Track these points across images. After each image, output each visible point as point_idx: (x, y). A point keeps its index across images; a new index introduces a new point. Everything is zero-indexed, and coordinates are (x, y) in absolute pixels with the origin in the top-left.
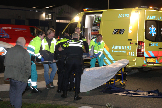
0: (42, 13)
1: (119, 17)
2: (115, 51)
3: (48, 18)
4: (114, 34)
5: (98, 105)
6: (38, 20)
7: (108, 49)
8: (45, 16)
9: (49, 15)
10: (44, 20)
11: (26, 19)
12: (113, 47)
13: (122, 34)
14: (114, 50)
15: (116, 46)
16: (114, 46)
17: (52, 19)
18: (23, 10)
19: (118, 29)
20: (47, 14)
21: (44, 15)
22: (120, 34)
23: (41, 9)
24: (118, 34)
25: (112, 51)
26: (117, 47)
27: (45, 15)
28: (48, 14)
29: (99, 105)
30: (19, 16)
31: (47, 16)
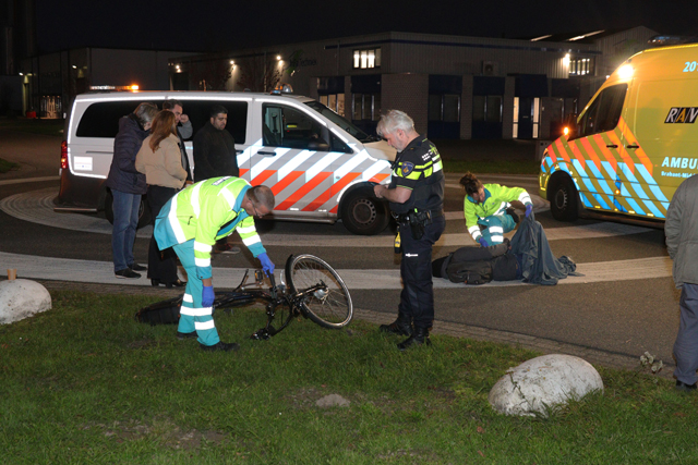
0: (562, 56)
1: (686, 70)
2: (670, 174)
3: (581, 70)
4: (670, 122)
5: (627, 355)
6: (545, 76)
7: (651, 166)
8: (571, 64)
9: (584, 60)
10: (567, 77)
11: (509, 75)
12: (666, 162)
13: (693, 122)
14: (667, 169)
15: (674, 159)
16: (667, 159)
17: (592, 73)
18: (499, 47)
19: (681, 106)
20: (575, 58)
21: (566, 62)
22: (688, 121)
23: (559, 41)
24: (680, 122)
25: (663, 173)
26: (675, 163)
27: (571, 60)
28: (581, 59)
29: (632, 356)
30: (489, 67)
31: (576, 64)
